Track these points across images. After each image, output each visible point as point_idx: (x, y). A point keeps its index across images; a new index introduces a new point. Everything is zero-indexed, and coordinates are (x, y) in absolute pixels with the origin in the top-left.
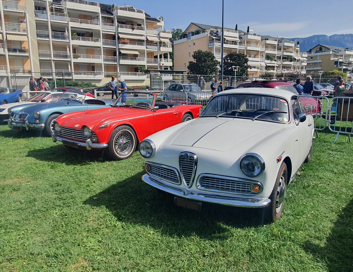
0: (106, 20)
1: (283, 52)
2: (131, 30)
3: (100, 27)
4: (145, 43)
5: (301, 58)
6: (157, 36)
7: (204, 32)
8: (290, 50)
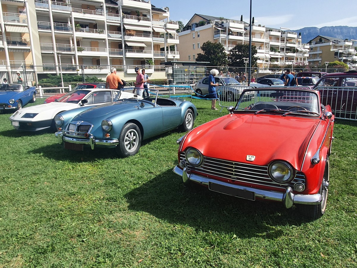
0: (111, 10)
1: (286, 43)
2: (137, 21)
3: (104, 18)
4: (151, 35)
5: (303, 49)
6: (163, 27)
7: (209, 23)
8: (293, 41)
